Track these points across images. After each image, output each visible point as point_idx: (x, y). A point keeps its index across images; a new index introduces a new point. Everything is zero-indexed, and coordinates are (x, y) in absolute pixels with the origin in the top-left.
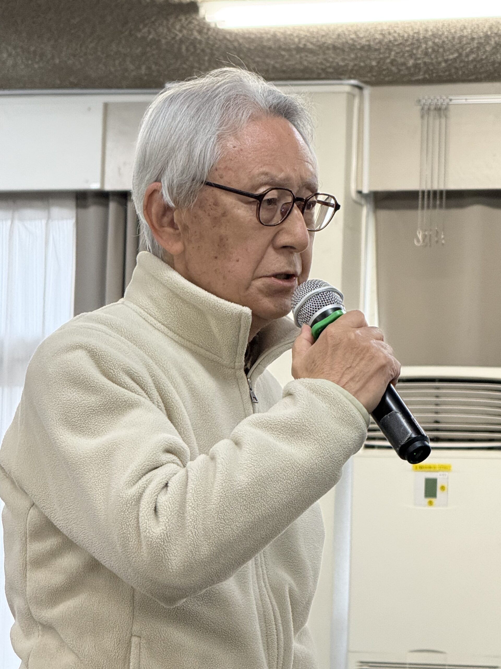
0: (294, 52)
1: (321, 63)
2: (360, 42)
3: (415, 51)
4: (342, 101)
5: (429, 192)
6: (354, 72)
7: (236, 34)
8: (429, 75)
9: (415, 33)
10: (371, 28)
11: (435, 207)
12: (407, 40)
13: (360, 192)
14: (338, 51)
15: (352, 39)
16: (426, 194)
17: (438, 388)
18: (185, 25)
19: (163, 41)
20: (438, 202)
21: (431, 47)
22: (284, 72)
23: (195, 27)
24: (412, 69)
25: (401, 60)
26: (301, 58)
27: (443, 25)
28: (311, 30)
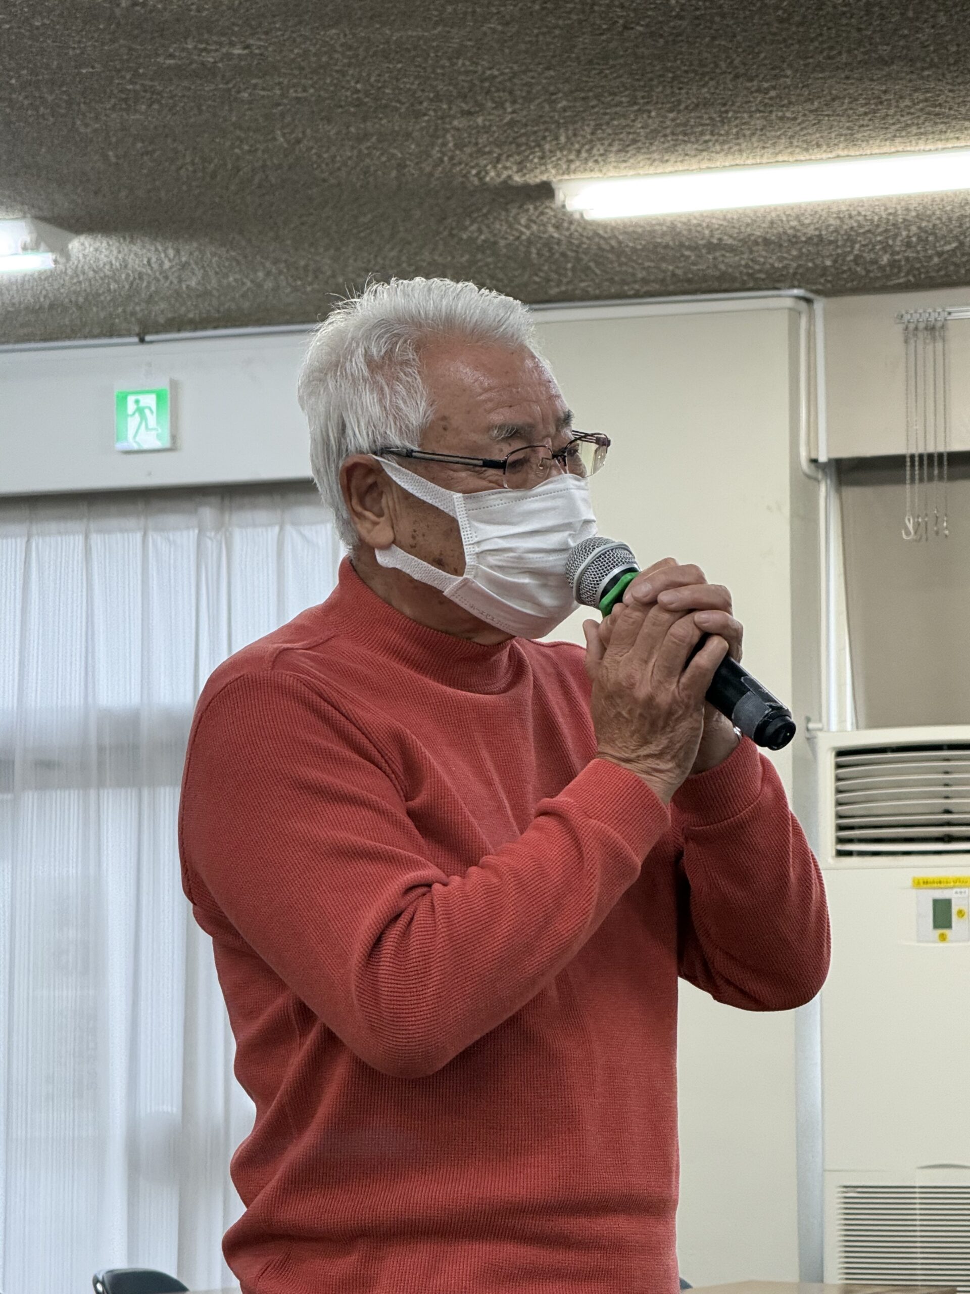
0: (704, 251)
1: (747, 266)
2: (805, 231)
3: (891, 242)
4: (782, 323)
5: (921, 456)
6: (798, 277)
7: (613, 229)
8: (914, 276)
9: (890, 214)
10: (822, 210)
11: (931, 479)
12: (878, 226)
13: (814, 461)
14: (772, 246)
15: (793, 228)
16: (917, 459)
17: (947, 759)
18: (534, 218)
19: (502, 243)
20: (936, 472)
21: (915, 235)
22: (689, 281)
23: (549, 219)
24: (888, 269)
25: (869, 256)
26: (715, 258)
27: (933, 200)
28: (729, 216)
